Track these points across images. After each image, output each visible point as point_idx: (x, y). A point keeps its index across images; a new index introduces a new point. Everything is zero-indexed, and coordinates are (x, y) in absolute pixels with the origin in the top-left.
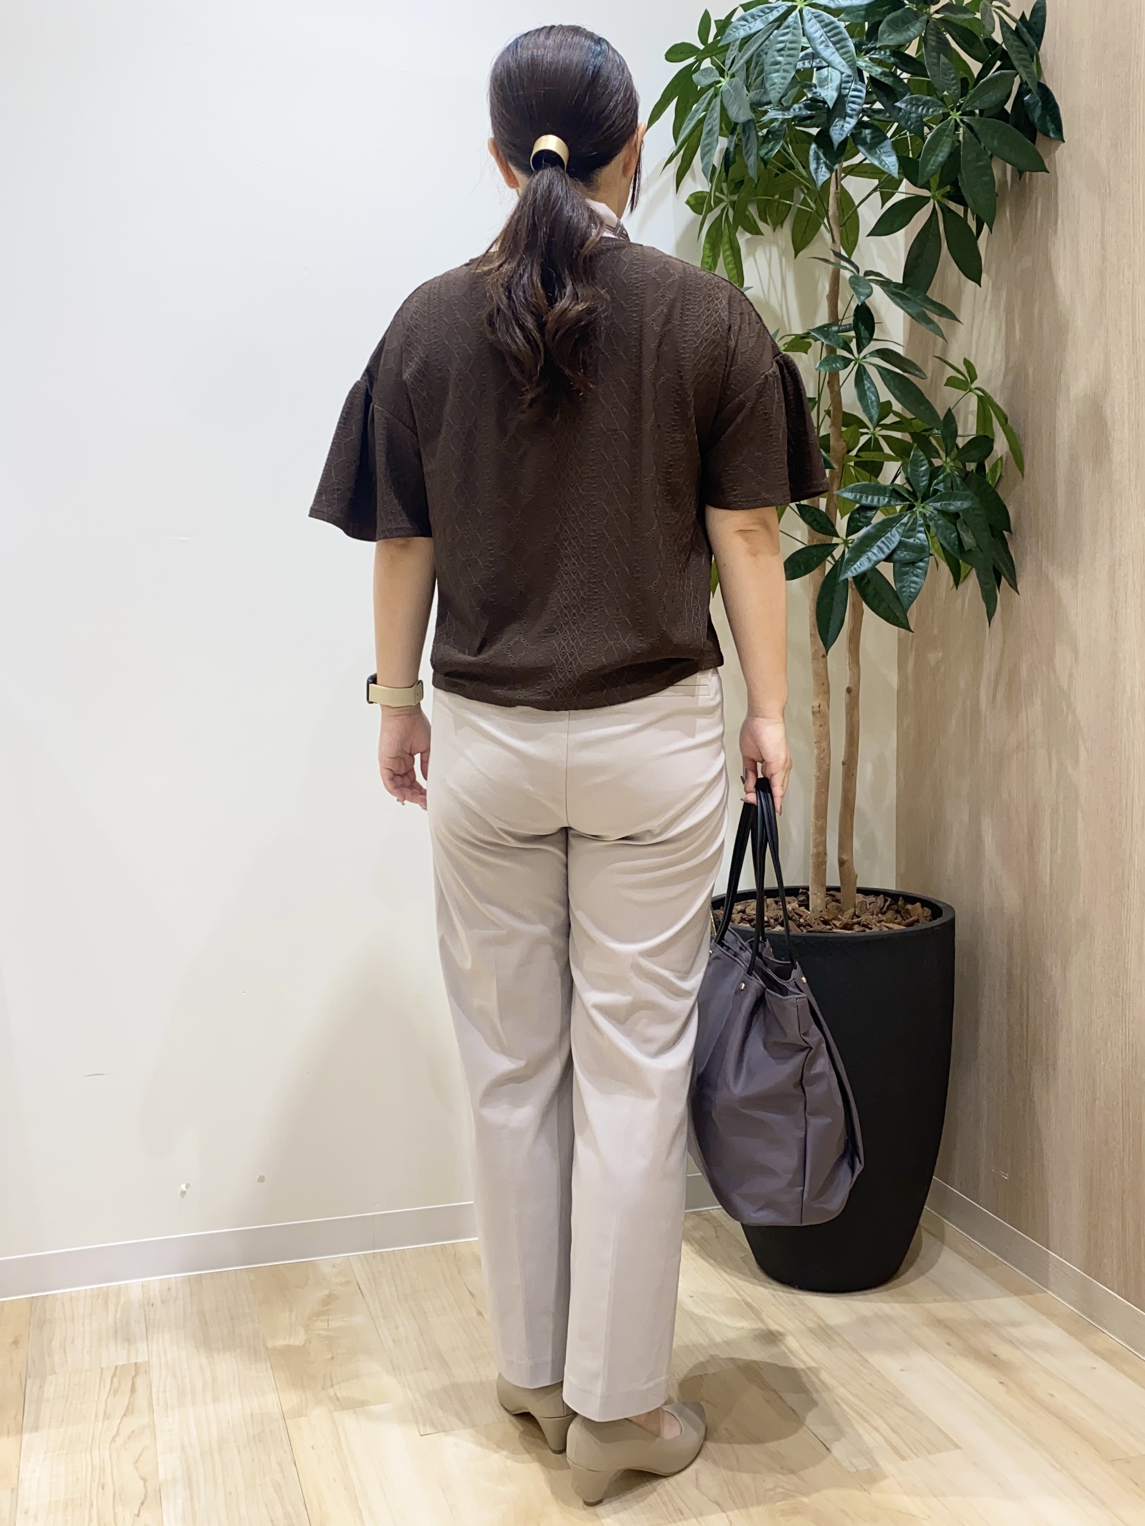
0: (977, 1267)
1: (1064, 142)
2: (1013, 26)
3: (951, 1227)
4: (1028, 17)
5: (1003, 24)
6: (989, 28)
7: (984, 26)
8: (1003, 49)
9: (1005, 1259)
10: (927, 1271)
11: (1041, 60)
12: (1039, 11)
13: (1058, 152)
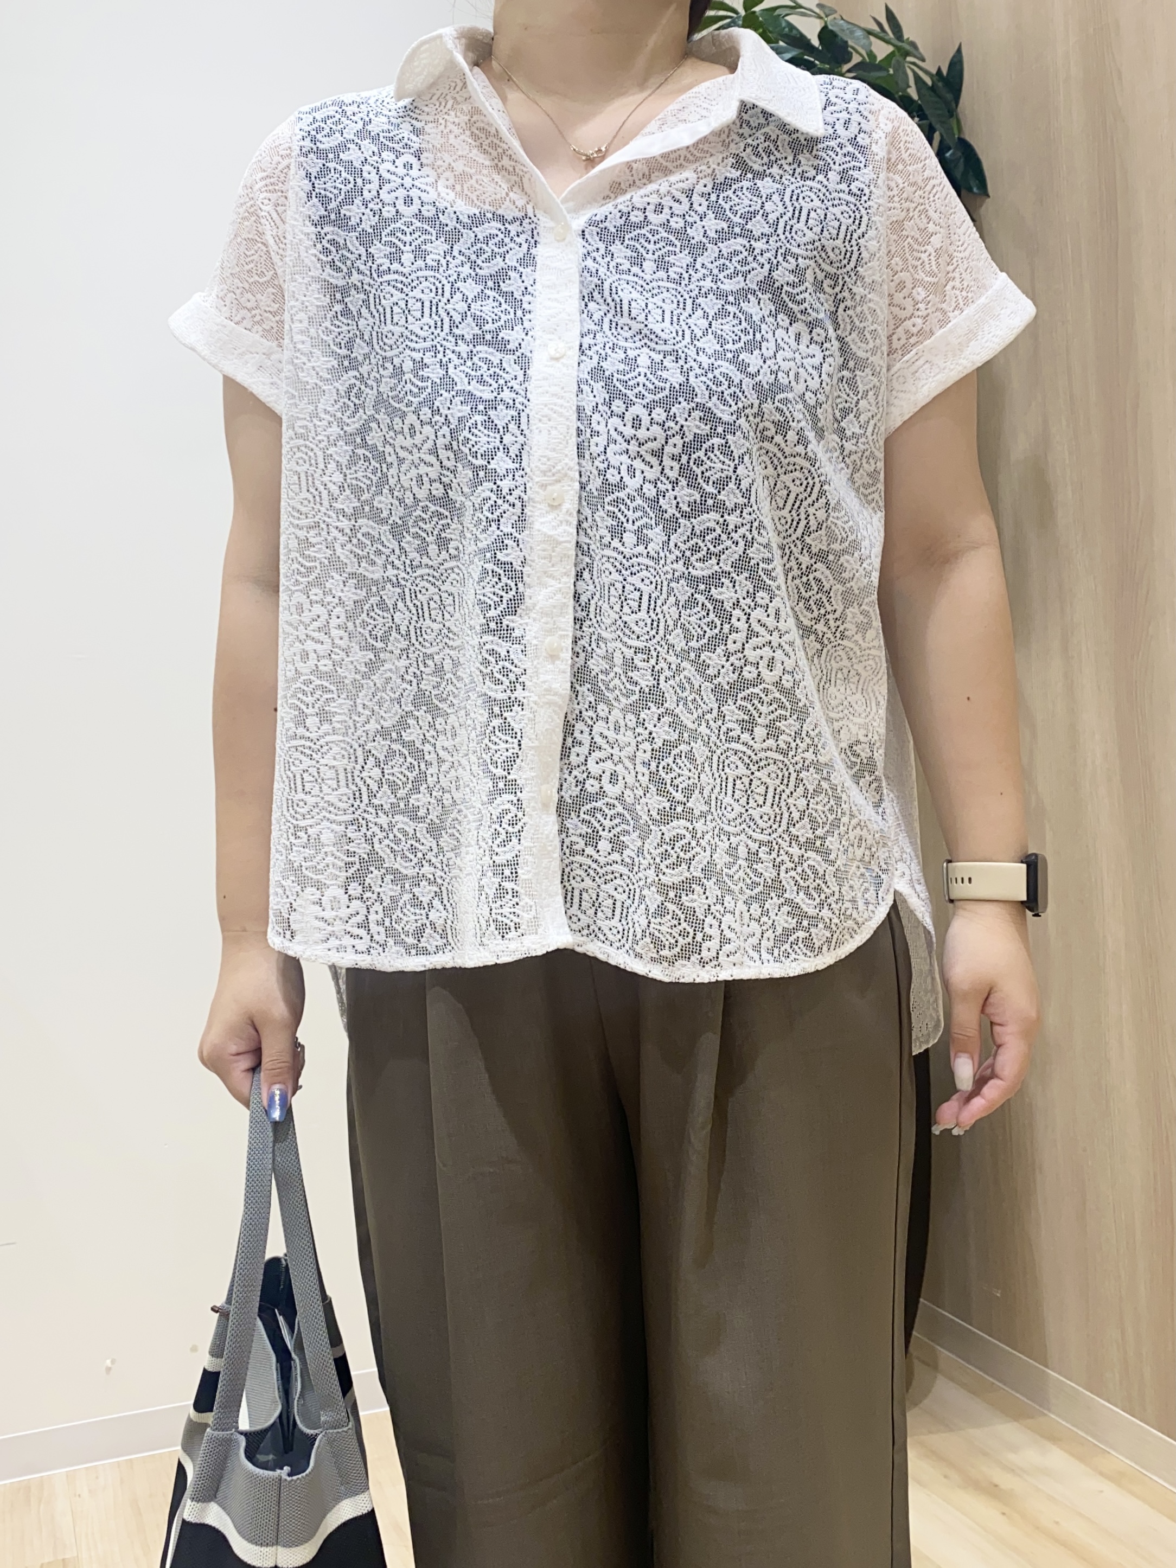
0: (974, 1393)
1: (988, 196)
2: (929, 82)
3: (944, 1354)
4: (945, 72)
5: (918, 79)
6: (902, 85)
7: (897, 83)
8: (920, 106)
9: (1005, 1384)
10: (921, 1402)
11: (961, 116)
12: (957, 63)
13: (983, 208)
